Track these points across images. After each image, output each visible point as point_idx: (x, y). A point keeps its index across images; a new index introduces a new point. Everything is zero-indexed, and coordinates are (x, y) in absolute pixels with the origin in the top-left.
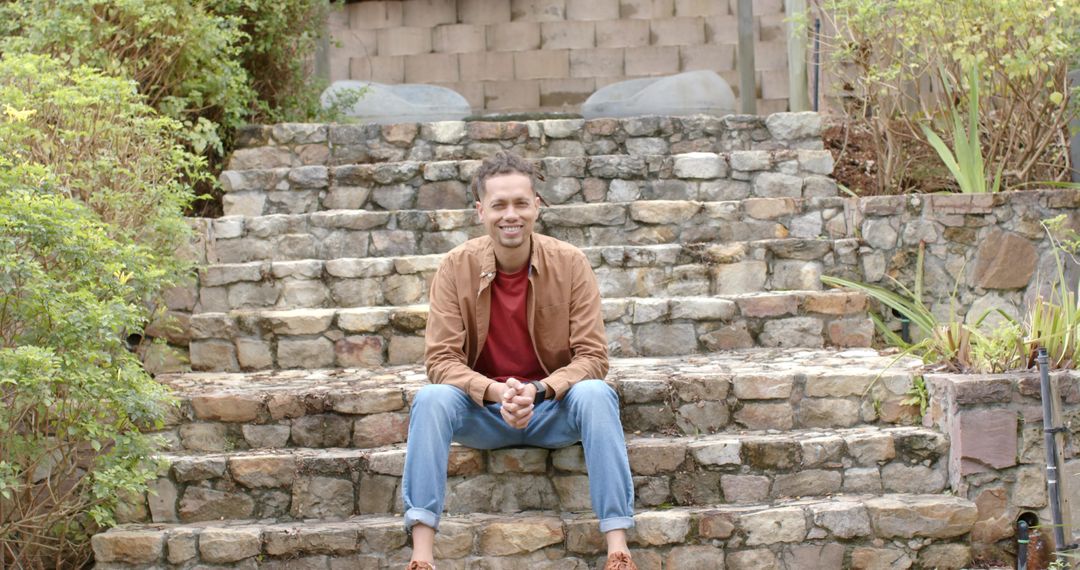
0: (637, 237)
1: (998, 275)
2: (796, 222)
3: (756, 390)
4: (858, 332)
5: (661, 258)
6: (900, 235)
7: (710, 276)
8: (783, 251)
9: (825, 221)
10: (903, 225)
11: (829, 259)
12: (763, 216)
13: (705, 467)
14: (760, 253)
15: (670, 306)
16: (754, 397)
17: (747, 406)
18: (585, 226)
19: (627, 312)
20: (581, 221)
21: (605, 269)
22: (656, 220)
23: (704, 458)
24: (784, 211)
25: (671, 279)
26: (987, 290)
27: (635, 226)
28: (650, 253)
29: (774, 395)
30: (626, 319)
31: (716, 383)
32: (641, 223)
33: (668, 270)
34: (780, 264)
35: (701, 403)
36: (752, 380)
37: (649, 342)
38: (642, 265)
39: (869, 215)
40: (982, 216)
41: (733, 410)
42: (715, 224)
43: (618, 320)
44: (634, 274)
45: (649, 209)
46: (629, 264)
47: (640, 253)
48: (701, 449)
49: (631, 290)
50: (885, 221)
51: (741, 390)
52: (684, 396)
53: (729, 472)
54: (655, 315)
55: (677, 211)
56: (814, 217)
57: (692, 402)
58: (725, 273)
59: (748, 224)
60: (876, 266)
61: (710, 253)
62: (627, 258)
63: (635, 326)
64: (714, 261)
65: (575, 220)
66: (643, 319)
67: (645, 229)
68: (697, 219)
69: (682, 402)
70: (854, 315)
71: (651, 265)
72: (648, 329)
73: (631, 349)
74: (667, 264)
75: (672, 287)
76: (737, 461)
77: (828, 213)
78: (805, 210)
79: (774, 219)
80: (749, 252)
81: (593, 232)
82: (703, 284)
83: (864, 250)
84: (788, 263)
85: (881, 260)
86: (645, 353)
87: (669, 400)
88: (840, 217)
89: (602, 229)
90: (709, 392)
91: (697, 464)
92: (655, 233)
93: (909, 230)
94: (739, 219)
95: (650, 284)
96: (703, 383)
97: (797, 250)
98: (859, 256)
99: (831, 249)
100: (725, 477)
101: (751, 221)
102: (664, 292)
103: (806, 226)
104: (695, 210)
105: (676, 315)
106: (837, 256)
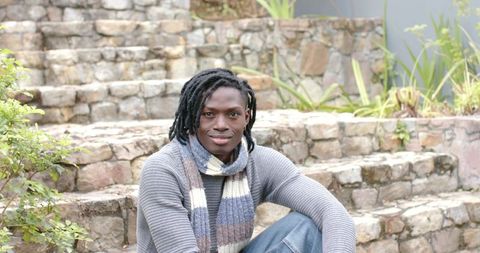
1: (312, 68)
2: (189, 36)
3: (321, 133)
4: (269, 100)
5: (137, 55)
6: (264, 42)
7: (167, 68)
8: (204, 51)
9: (206, 35)
10: (266, 36)
11: (228, 56)
12: (172, 32)
13: (343, 185)
14: (193, 53)
16: (320, 137)
17: (316, 144)
18: (69, 36)
21: (103, 63)
22: (111, 33)
25: (144, 69)
26: (307, 76)
27: (99, 37)
28: (130, 52)
29: (331, 136)
30: (140, 95)
31: (300, 130)
32: (103, 35)
33: (142, 64)
34: (203, 60)
35: (294, 144)
36: (318, 127)
37: (155, 109)
38: (126, 60)
39: (246, 31)
40: (303, 32)
41: (310, 147)
42: (146, 36)
43: (136, 95)
44: (122, 66)
46: (119, 59)
47: (125, 52)
49: (119, 77)
50: (256, 34)
51: (314, 134)
52: (283, 139)
53: (356, 188)
54: (158, 92)
56: (199, 32)
57: (288, 143)
58: (175, 65)
59: (164, 37)
60: (253, 61)
61: (166, 53)
62: (117, 56)
63: (146, 99)
64: (168, 57)
66: (151, 95)
67: (105, 39)
68: (136, 33)
69: (282, 143)
70: (266, 90)
71: (131, 60)
72: (154, 100)
73: (145, 115)
74: (141, 59)
75: (146, 74)
76: (360, 179)
77: (207, 30)
78: (194, 29)
79: (178, 34)
80: (187, 52)
81: (74, 40)
82: (162, 72)
83: (246, 51)
84: (208, 60)
85: (256, 58)
86: (152, 117)
87: (275, 142)
88: (214, 33)
89: (79, 39)
90: (296, 135)
91: (339, 183)
93: (269, 40)
94: (159, 33)
95: (131, 73)
96: (293, 130)
97: (213, 51)
98: (243, 56)
99: (229, 51)
100: (355, 191)
101: (165, 35)
102: (140, 78)
103: (195, 38)
104: (134, 27)
105: (170, 91)
106: (232, 55)
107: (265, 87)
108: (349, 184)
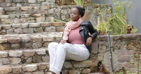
0: (22, 13)
2: (49, 10)
3: (47, 40)
5: (26, 16)
6: (68, 12)
8: (48, 15)
9: (54, 10)
10: (68, 10)
11: (56, 16)
12: (43, 9)
13: (39, 55)
14: (44, 15)
15: (28, 25)
16: (47, 41)
17: (45, 43)
18: (12, 11)
19: (21, 26)
20: (12, 10)
21: (16, 19)
22: (25, 10)
23: (39, 53)
24: (47, 8)
25: (28, 20)
28: (24, 16)
29: (50, 41)
30: (21, 27)
31: (40, 39)
32: (22, 11)
33: (28, 19)
34: (47, 17)
35: (37, 43)
36: (46, 38)
37: (25, 31)
38: (23, 18)
39: (62, 9)
41: (43, 44)
42: (35, 11)
43: (19, 27)
44: (22, 19)
45: (24, 8)
46: (21, 18)
47: (23, 16)
48: (38, 52)
49: (21, 22)
50: (65, 10)
51: (44, 40)
52: (34, 41)
53: (44, 56)
54: (26, 26)
55: (29, 8)
57: (35, 42)
58: (38, 19)
59: (41, 11)
60: (64, 17)
61: (35, 15)
62: (20, 17)
63: (22, 28)
64: (36, 17)
65: (10, 10)
66: (24, 27)
67: (23, 12)
68: (32, 10)
69: (33, 42)
70: (61, 26)
71: (24, 18)
72: (25, 29)
73: (22, 33)
74: (27, 17)
75: (28, 21)
76: (45, 54)
77: (55, 9)
78: (51, 8)
79: (45, 10)
80: (42, 15)
81: (14, 12)
82: (34, 21)
83: (62, 15)
84: (49, 17)
85: (65, 17)
86: (24, 33)
87: (31, 42)
88: (57, 9)
90: (38, 40)
91: (37, 55)
92: (25, 12)
93: (69, 11)
94: (39, 10)
95: (24, 21)
96: (37, 39)
97: (50, 15)
98: (61, 16)
99: (56, 15)
100: (43, 57)
101: (41, 10)
102: (27, 22)
103: (51, 11)
104: (32, 8)
105: (30, 26)
106: (57, 16)
107: (60, 25)
108: (41, 55)
